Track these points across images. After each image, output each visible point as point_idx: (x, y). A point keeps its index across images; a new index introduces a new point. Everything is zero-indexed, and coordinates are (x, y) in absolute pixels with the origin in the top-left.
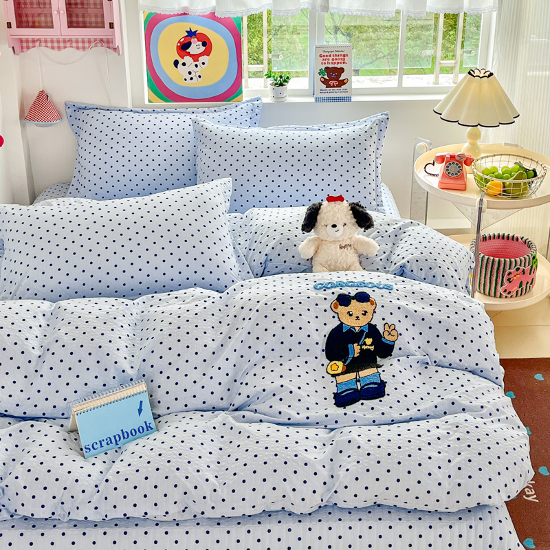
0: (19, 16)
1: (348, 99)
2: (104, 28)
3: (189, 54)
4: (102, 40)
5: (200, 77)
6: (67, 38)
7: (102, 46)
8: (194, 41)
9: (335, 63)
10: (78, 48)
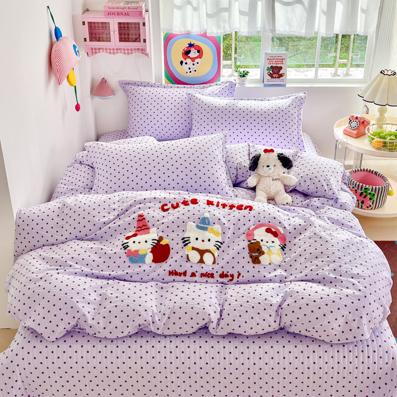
0: (91, 34)
1: (284, 86)
2: (140, 42)
3: (189, 57)
4: (138, 49)
5: (195, 71)
6: (119, 47)
7: (139, 52)
8: (192, 49)
9: (276, 64)
10: (125, 53)
